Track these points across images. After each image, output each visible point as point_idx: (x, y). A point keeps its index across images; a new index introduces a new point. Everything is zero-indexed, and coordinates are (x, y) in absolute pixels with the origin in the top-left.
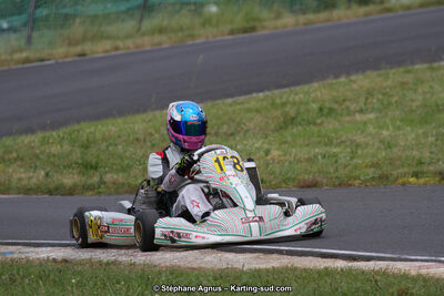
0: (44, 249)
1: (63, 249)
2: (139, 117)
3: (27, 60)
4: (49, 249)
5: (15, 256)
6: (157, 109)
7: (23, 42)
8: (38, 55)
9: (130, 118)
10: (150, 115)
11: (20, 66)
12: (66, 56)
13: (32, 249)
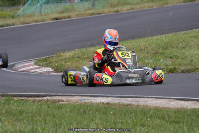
0: (99, 98)
1: (107, 98)
2: (142, 40)
3: (92, 14)
4: (101, 98)
5: (86, 101)
6: (150, 36)
7: (91, 6)
8: (97, 12)
9: (138, 41)
10: (146, 39)
11: (90, 16)
12: (110, 13)
13: (93, 98)
